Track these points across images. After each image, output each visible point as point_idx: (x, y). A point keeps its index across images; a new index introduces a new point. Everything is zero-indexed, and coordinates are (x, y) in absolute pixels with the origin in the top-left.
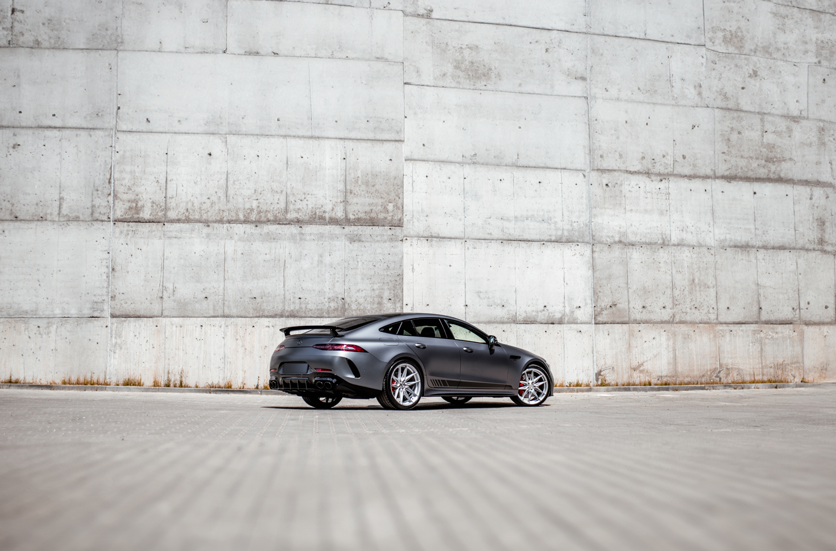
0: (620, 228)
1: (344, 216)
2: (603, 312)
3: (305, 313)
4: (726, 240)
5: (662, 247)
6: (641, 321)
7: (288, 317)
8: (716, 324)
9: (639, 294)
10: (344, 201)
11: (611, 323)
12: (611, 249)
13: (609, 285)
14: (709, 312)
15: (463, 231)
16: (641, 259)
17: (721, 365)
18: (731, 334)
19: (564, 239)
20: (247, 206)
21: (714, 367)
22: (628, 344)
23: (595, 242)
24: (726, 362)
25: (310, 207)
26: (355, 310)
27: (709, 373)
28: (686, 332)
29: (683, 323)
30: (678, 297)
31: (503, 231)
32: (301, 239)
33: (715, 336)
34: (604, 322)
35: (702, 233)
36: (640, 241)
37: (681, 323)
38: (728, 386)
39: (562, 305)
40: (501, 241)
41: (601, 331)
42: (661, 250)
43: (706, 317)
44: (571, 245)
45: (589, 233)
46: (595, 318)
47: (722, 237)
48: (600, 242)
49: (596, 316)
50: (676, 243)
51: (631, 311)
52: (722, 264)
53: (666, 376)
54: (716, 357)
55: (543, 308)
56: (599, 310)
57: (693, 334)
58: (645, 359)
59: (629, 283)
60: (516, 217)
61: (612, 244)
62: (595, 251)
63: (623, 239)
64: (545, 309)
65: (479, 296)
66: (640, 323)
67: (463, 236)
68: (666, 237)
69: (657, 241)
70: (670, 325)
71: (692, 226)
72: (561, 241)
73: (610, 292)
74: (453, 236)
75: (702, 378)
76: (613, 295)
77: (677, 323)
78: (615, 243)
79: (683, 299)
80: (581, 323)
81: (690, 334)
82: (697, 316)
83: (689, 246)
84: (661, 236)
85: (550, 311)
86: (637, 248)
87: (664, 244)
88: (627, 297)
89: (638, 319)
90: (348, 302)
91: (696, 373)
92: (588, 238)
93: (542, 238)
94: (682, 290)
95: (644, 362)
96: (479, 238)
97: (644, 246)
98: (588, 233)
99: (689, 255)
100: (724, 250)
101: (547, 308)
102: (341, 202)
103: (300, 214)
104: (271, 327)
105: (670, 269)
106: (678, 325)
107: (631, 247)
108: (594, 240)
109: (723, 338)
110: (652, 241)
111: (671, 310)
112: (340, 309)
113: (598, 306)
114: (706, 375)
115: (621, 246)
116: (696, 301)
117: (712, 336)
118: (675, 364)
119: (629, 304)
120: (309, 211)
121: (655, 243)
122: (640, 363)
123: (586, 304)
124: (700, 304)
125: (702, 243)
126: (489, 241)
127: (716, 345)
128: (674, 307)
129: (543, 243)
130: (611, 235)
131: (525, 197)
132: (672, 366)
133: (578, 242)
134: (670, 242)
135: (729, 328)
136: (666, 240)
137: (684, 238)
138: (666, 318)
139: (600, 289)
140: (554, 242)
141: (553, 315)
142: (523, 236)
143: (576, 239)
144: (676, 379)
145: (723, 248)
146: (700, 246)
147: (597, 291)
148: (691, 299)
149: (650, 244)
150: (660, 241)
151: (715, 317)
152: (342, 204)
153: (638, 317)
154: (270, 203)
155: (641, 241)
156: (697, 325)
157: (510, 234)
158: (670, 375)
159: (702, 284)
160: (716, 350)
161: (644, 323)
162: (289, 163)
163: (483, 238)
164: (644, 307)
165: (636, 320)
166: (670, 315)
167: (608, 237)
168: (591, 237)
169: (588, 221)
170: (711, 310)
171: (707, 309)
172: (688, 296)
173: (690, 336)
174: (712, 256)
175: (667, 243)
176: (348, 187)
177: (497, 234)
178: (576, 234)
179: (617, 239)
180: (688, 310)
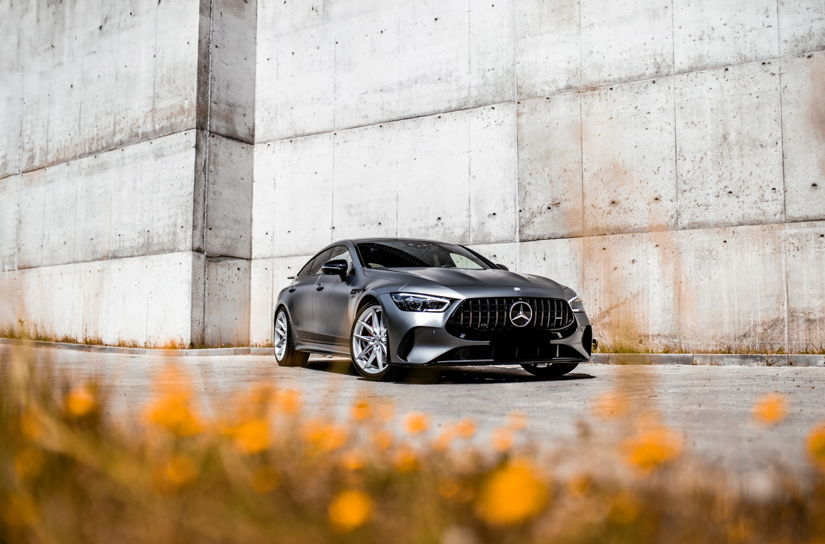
0: (569, 62)
1: (152, 128)
2: (535, 219)
3: (122, 252)
4: (811, 35)
5: (654, 82)
6: (608, 230)
7: (111, 259)
8: (781, 222)
9: (604, 179)
10: (152, 110)
11: (549, 238)
12: (551, 104)
13: (546, 170)
14: (762, 199)
15: (333, 120)
16: (610, 111)
17: (792, 314)
18: (821, 242)
19: (471, 103)
20: (91, 136)
21: (774, 317)
22: (581, 275)
23: (522, 97)
24: (805, 306)
25: (129, 124)
26: (156, 245)
27: (760, 330)
28: (706, 245)
29: (699, 228)
30: (689, 176)
31: (382, 109)
32: (122, 165)
33: (777, 250)
34: (537, 237)
35: (748, 34)
36: (608, 78)
37: (693, 228)
38: (751, 357)
39: (466, 213)
40: (380, 125)
41: (532, 253)
42: (653, 88)
43: (755, 210)
44: (483, 111)
45: (513, 84)
46: (520, 231)
47: (802, 32)
48: (530, 96)
49: (522, 226)
50: (685, 67)
51: (588, 213)
52: (799, 91)
53: (659, 335)
54: (780, 295)
55: (435, 221)
56: (528, 216)
57: (721, 248)
58: (615, 302)
59: (584, 161)
60: (400, 84)
61: (553, 94)
62: (522, 113)
63: (574, 83)
64: (440, 223)
65: (349, 213)
66: (605, 235)
67: (332, 127)
68: (664, 60)
69: (643, 71)
70: (670, 232)
71: (725, 25)
72: (466, 107)
73: (548, 181)
74: (320, 130)
75: (742, 341)
76: (553, 186)
77: (684, 228)
78: (559, 91)
79: (701, 177)
80: (497, 242)
81: (713, 249)
82: (733, 210)
83: (715, 67)
84: (653, 61)
85: (446, 225)
86: (603, 92)
87: (659, 75)
88: (580, 187)
89: (601, 226)
90: (152, 235)
91: (727, 329)
92: (511, 93)
93: (437, 109)
94: (698, 159)
95: (611, 308)
96: (351, 126)
97: (616, 86)
98: (510, 84)
99: (715, 85)
100: (806, 59)
101: (442, 220)
102: (150, 111)
103: (123, 134)
104: (101, 271)
105: (671, 120)
106: (687, 231)
107: (589, 92)
108: (521, 94)
109: (798, 254)
110: (633, 74)
111: (672, 204)
112: (146, 244)
113: (527, 208)
114: (753, 334)
115: (570, 94)
116: (731, 179)
117: (768, 250)
118: (679, 310)
119: (583, 200)
120: (128, 130)
121: (640, 77)
122: (603, 309)
123: (506, 208)
124: (741, 183)
125: (749, 55)
126: (364, 128)
127: (781, 268)
128: (680, 195)
129: (438, 115)
130: (552, 79)
131: (415, 48)
132: (671, 316)
133: (494, 103)
134: (672, 69)
135: (817, 230)
136: (664, 65)
137: (704, 53)
138: (664, 220)
139: (529, 179)
140: (455, 110)
141: (450, 232)
142: (409, 110)
143: (490, 99)
144: (680, 343)
145: (801, 54)
146: (744, 61)
147: (525, 184)
148: (719, 176)
149: (629, 80)
150: (652, 70)
151: (780, 208)
152: (151, 113)
153: (603, 222)
154: (104, 128)
155: (611, 78)
156: (732, 229)
157: (392, 112)
158: (667, 333)
159: (747, 141)
160: (781, 279)
161: (613, 234)
162: (118, 77)
163: (357, 125)
164: (613, 203)
165: (597, 229)
166: (669, 214)
167: (547, 83)
168: (516, 90)
169: (511, 62)
170: (768, 194)
171: (759, 194)
172: (710, 171)
173: (714, 253)
174: (773, 77)
175: (664, 71)
176: (156, 91)
177: (375, 115)
178: (491, 89)
179: (562, 84)
180: (712, 199)
